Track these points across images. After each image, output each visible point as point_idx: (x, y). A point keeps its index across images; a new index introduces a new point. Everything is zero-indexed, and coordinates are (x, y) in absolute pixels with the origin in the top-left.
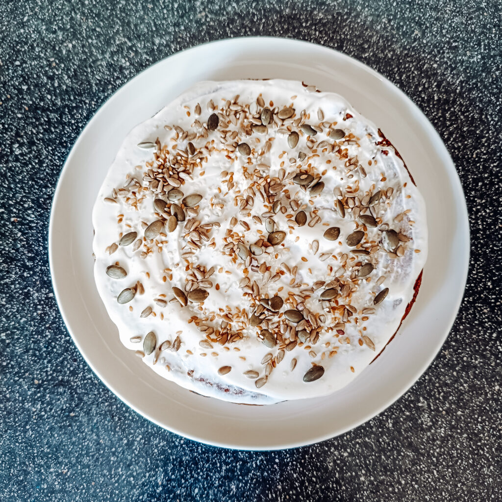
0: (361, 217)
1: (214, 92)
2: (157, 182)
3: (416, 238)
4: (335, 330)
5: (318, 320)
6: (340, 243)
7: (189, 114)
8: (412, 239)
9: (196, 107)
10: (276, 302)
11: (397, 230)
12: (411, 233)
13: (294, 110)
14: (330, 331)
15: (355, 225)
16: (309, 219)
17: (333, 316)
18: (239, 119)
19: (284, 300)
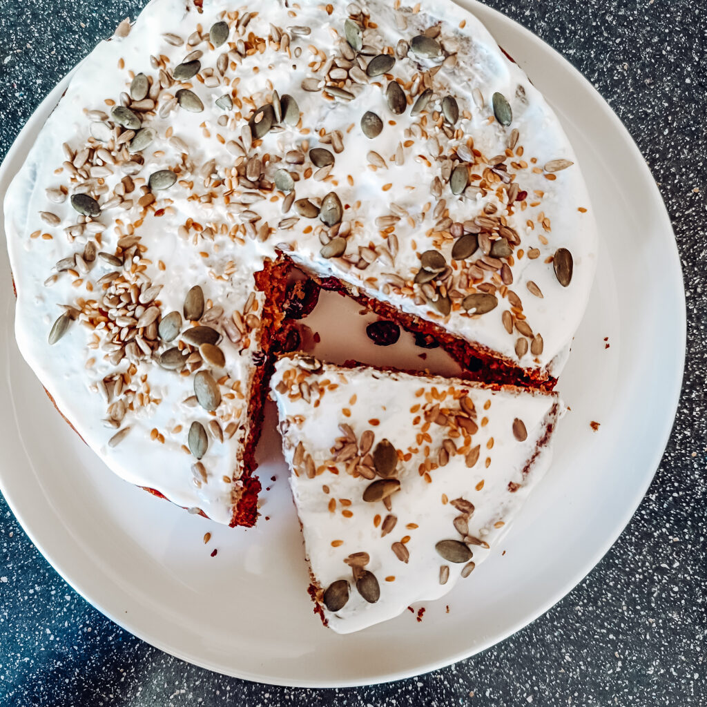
0: (368, 73)
1: (34, 179)
2: (133, 344)
3: (442, 14)
4: (515, 203)
5: (488, 216)
6: (392, 123)
7: (48, 236)
8: (440, 22)
9: (43, 217)
10: (432, 260)
11: (417, 34)
12: (432, 19)
13: (141, 74)
14: (512, 208)
15: (376, 87)
16: (329, 148)
17: (495, 192)
18: (104, 163)
19: (434, 248)
